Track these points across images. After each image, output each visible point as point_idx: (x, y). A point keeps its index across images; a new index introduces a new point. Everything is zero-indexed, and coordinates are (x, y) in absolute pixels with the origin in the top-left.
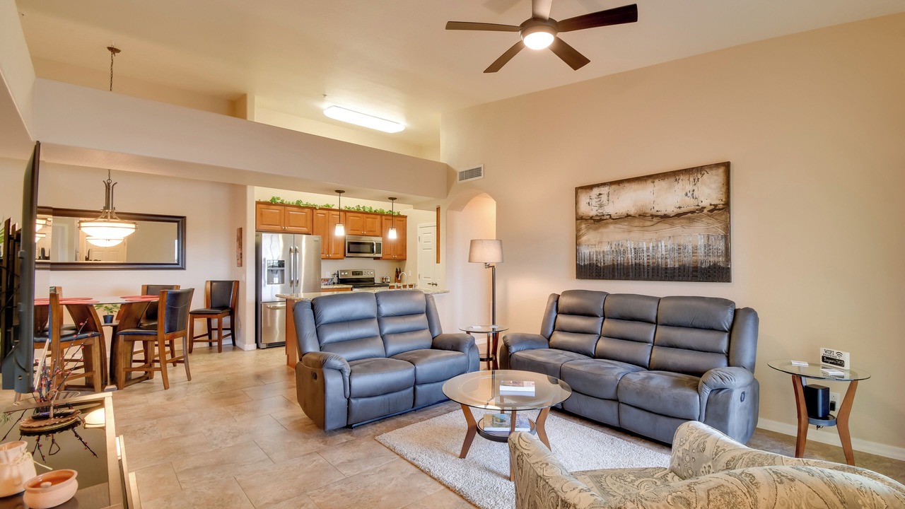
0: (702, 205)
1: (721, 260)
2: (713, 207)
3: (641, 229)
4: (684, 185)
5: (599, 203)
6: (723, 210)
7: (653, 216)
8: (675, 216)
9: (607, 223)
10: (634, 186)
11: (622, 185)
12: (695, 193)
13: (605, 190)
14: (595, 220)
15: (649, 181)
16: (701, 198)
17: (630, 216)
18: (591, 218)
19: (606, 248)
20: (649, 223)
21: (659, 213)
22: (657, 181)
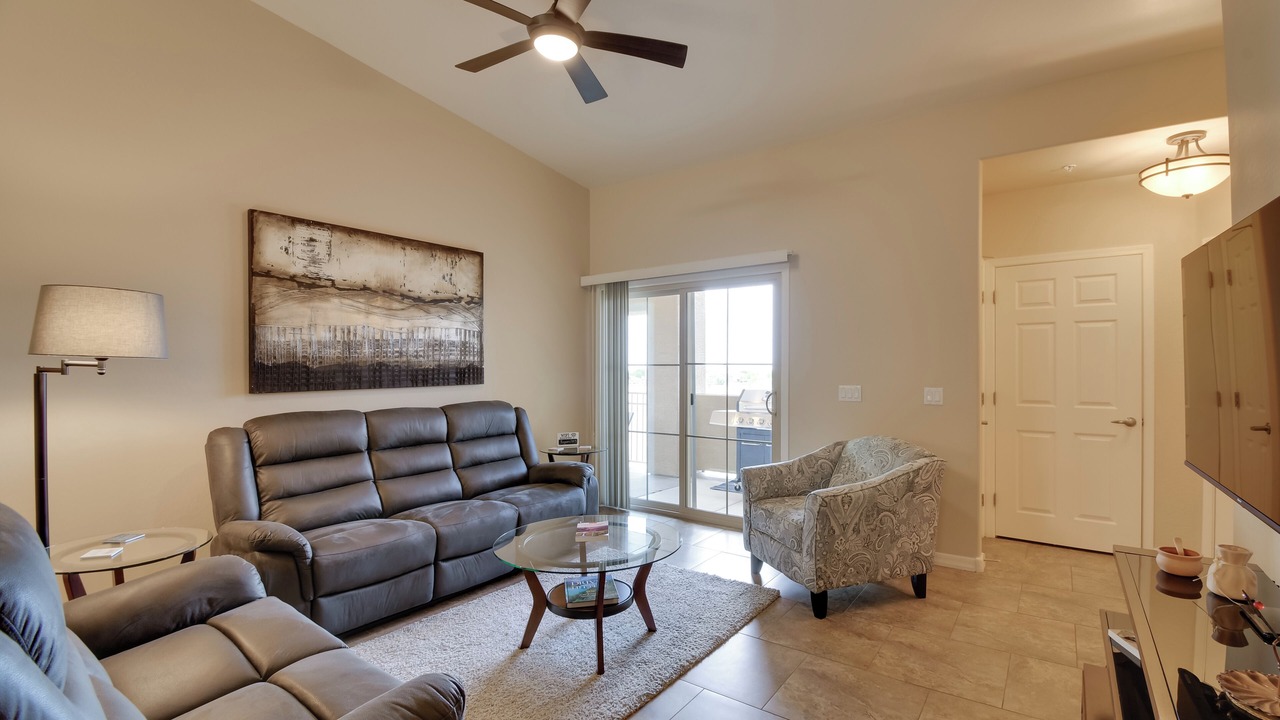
0: (460, 294)
1: (472, 359)
2: (469, 299)
3: (386, 312)
4: (440, 265)
5: (311, 254)
6: (476, 302)
7: (404, 296)
8: (431, 301)
9: (328, 294)
10: (375, 246)
11: (355, 238)
12: (453, 278)
13: (322, 235)
14: (300, 284)
15: (398, 246)
16: (459, 286)
17: (369, 289)
18: (293, 278)
19: (324, 335)
20: (396, 305)
21: (412, 294)
22: (408, 248)
